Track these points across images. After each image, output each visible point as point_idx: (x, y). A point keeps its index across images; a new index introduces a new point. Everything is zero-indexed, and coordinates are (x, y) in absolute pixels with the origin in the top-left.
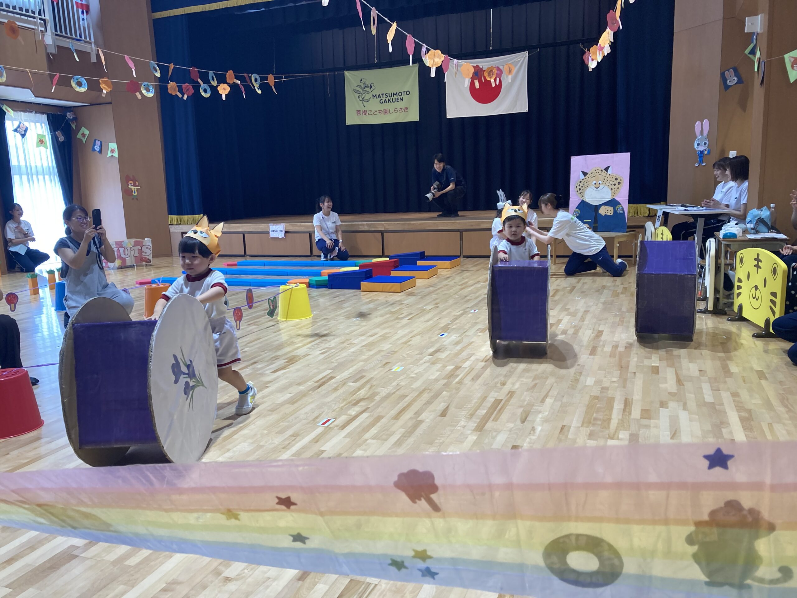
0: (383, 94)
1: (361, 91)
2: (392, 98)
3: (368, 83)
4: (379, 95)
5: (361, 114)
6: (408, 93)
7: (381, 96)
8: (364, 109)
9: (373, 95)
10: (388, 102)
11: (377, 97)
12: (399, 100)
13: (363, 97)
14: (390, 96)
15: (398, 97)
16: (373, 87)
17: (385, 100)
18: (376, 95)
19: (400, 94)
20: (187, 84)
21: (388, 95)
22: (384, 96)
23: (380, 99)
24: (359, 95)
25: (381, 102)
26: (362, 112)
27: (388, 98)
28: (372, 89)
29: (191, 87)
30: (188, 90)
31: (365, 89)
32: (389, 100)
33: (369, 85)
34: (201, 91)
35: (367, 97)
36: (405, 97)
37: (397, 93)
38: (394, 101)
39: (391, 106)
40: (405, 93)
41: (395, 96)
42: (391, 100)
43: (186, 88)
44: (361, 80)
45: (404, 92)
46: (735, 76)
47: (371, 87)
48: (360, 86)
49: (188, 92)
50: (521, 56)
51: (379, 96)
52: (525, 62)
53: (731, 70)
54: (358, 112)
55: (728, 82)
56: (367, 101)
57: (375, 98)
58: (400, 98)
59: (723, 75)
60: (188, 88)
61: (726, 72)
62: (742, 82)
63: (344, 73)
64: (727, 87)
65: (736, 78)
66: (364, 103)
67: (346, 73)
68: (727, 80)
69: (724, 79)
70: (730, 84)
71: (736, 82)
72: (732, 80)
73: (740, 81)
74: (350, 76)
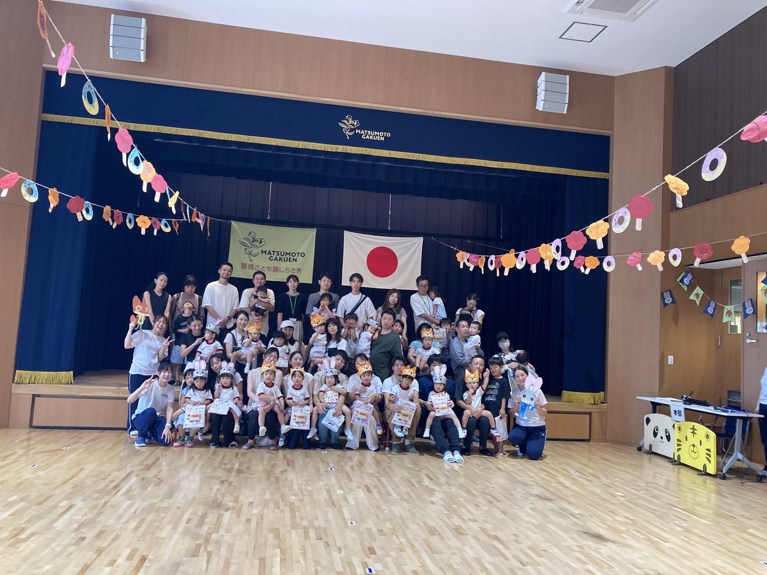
0: (274, 252)
1: (249, 244)
2: (283, 257)
3: (258, 237)
4: (270, 251)
5: (247, 268)
6: (303, 255)
7: (272, 253)
8: (250, 263)
9: (262, 251)
10: (279, 260)
11: (267, 253)
12: (292, 260)
13: (250, 250)
14: (282, 254)
15: (291, 257)
16: (263, 243)
17: (276, 257)
18: (266, 251)
19: (294, 255)
20: (118, 211)
21: (280, 253)
22: (275, 253)
23: (270, 255)
24: (246, 247)
25: (271, 258)
26: (248, 266)
27: (280, 256)
28: (261, 244)
29: (121, 214)
30: (118, 217)
31: (253, 243)
32: (280, 259)
33: (259, 240)
34: (127, 221)
35: (255, 251)
36: (299, 259)
37: (290, 253)
38: (286, 260)
39: (282, 265)
40: (300, 254)
41: (288, 256)
42: (283, 259)
43: (117, 214)
44: (250, 233)
45: (298, 253)
46: (671, 297)
47: (261, 242)
48: (248, 239)
49: (118, 220)
50: (416, 241)
51: (269, 253)
52: (420, 246)
53: (668, 292)
54: (244, 266)
55: (666, 300)
56: (254, 255)
57: (264, 254)
58: (294, 259)
59: (662, 294)
60: (118, 215)
61: (665, 293)
62: (675, 303)
63: (231, 223)
64: (665, 305)
65: (671, 299)
66: (251, 257)
67: (233, 223)
68: (665, 299)
69: (663, 298)
70: (667, 303)
71: (671, 301)
72: (668, 300)
73: (673, 302)
74: (237, 227)
